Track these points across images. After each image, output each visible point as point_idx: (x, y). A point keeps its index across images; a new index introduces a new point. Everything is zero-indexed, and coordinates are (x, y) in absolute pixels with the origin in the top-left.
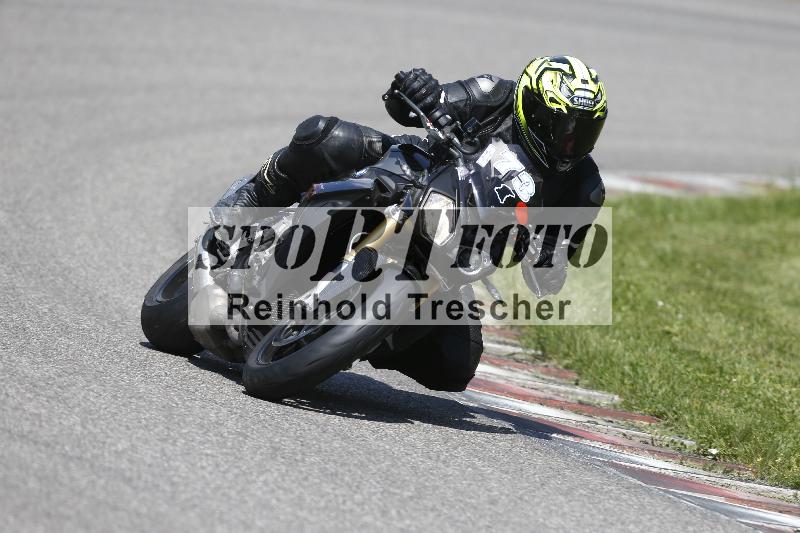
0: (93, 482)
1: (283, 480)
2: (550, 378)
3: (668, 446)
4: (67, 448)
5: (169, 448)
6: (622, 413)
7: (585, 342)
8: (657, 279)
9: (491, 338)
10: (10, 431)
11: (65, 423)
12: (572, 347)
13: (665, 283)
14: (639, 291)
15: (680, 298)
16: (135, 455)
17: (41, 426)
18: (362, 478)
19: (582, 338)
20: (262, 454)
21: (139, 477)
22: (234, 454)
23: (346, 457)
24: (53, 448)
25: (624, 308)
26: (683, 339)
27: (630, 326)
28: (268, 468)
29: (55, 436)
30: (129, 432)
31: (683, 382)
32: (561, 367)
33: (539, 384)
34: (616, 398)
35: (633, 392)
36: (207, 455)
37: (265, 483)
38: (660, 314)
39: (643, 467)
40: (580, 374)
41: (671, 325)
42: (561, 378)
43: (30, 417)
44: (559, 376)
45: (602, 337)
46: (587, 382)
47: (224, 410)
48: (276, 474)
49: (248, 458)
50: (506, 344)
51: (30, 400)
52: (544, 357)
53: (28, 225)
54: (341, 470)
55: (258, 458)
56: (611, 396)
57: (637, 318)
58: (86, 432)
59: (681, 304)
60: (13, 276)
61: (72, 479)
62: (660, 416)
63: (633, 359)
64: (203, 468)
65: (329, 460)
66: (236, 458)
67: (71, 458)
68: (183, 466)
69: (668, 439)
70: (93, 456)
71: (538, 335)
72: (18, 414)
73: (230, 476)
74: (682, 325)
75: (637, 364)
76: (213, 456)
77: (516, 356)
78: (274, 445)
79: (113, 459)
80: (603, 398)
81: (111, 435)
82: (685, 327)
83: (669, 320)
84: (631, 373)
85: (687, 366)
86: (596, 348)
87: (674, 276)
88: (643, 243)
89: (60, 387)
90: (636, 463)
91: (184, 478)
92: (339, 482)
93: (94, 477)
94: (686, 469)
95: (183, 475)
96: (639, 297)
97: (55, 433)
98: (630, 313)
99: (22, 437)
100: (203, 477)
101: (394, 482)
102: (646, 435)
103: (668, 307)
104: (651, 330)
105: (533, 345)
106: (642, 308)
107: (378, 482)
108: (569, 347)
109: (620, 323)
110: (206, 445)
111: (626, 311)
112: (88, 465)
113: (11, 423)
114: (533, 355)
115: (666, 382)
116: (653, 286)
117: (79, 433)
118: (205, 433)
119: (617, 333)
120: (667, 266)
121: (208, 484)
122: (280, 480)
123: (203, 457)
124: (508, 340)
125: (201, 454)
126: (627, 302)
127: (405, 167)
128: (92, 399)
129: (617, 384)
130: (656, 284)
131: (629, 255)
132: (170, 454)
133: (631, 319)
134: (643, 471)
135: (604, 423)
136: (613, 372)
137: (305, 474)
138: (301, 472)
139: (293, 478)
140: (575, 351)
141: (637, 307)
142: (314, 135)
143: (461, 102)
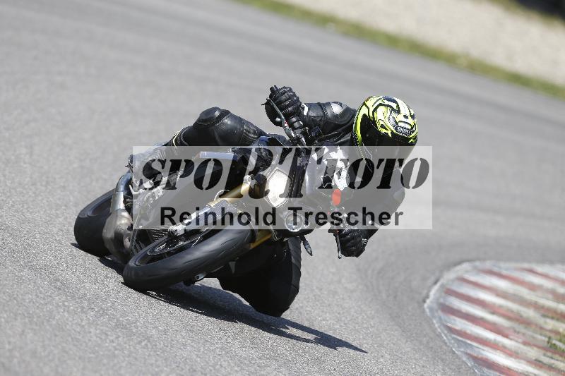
142: (211, 119)
143: (318, 117)
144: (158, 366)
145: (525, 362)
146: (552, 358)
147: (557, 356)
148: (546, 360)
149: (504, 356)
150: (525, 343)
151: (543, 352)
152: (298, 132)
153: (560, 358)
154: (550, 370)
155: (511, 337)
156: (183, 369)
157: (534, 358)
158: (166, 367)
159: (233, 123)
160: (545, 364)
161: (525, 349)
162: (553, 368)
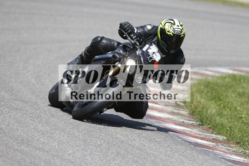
0: (62, 163)
1: (121, 163)
2: (204, 131)
3: (241, 152)
4: (53, 153)
5: (85, 153)
6: (226, 142)
7: (215, 120)
8: (238, 101)
9: (186, 119)
10: (35, 147)
11: (53, 145)
12: (211, 122)
13: (240, 102)
14: (232, 104)
15: (245, 107)
16: (74, 155)
17: (45, 146)
18: (145, 162)
19: (214, 119)
20: (114, 155)
21: (76, 162)
22: (105, 155)
23: (140, 156)
24: (49, 153)
25: (227, 110)
26: (246, 119)
27: (229, 115)
28: (116, 159)
29: (50, 149)
30: (73, 148)
31: (245, 133)
32: (207, 128)
33: (201, 133)
34: (225, 137)
35: (230, 136)
36: (97, 155)
37: (115, 164)
38: (239, 111)
39: (233, 159)
40: (213, 130)
41: (242, 115)
42: (208, 131)
43: (42, 143)
44: (207, 130)
45: (220, 118)
46: (216, 132)
47: (102, 141)
48: (118, 161)
49: (110, 156)
50: (190, 121)
51: (42, 137)
52: (202, 125)
53: (42, 83)
54: (139, 160)
55: (113, 156)
56: (223, 137)
57: (231, 113)
58: (59, 148)
59: (245, 108)
60: (37, 99)
61: (55, 162)
62: (238, 143)
63: (230, 125)
64: (96, 159)
65: (135, 157)
66: (106, 156)
67: (55, 156)
68: (89, 158)
69: (241, 150)
70: (61, 155)
71: (200, 118)
72: (38, 142)
73: (104, 161)
74: (245, 115)
75: (231, 127)
76: (99, 155)
77: (194, 125)
78: (118, 152)
79: (68, 156)
80: (220, 138)
81: (67, 148)
82: (246, 115)
83: (241, 113)
84: (229, 130)
85: (247, 128)
86: (218, 122)
87: (243, 100)
88: (233, 89)
89: (51, 134)
90: (231, 158)
91: (90, 162)
92: (138, 163)
93: (62, 162)
94: (247, 160)
95: (90, 161)
96: (232, 106)
97: (49, 148)
98: (229, 111)
99: (39, 149)
100: (96, 162)
101: (156, 164)
102: (234, 149)
103: (241, 109)
104: (236, 116)
105: (199, 121)
106: (233, 110)
107: (150, 164)
108: (210, 122)
109: (226, 114)
110: (97, 152)
111: (228, 111)
112: (60, 158)
113: (36, 145)
114: (199, 124)
115: (240, 132)
116: (236, 103)
117: (57, 148)
118: (96, 148)
119: (225, 117)
120: (241, 96)
121: (97, 164)
122: (120, 163)
123: (96, 155)
124: (191, 120)
125: (95, 155)
126: (228, 108)
127: (121, 51)
128: (61, 137)
129: (225, 133)
130: (237, 102)
131: (229, 93)
132: (85, 154)
133: (229, 113)
134: (233, 160)
135: (221, 145)
136: (224, 129)
137: (128, 161)
138: (126, 160)
139: (124, 162)
140: (212, 123)
141: (231, 109)
142: (97, 42)
143: (141, 32)
144: (7, 141)
145: (167, 113)
146: (178, 110)
147: (180, 109)
148: (176, 111)
149: (157, 112)
150: (165, 105)
151: (174, 108)
152: (135, 40)
153: (182, 109)
154: (178, 115)
155: (159, 104)
156: (18, 140)
157: (170, 111)
158: (11, 140)
159: (107, 42)
160: (176, 113)
161: (166, 108)
162: (179, 114)
